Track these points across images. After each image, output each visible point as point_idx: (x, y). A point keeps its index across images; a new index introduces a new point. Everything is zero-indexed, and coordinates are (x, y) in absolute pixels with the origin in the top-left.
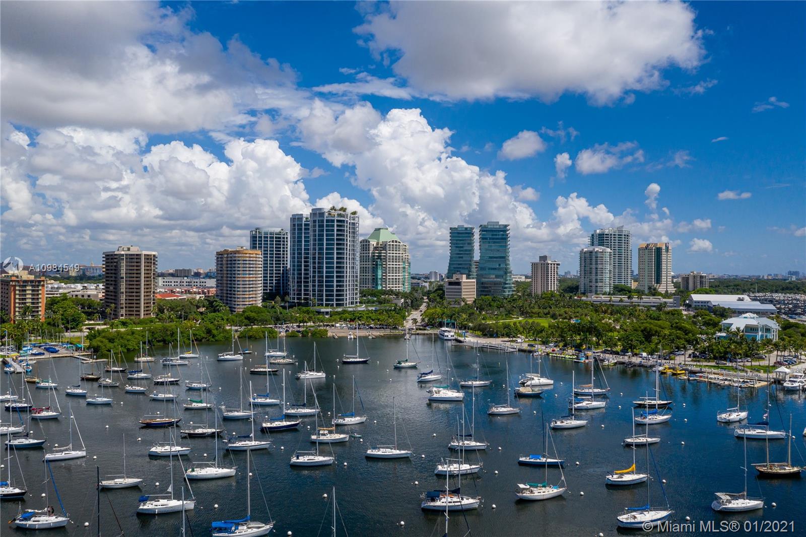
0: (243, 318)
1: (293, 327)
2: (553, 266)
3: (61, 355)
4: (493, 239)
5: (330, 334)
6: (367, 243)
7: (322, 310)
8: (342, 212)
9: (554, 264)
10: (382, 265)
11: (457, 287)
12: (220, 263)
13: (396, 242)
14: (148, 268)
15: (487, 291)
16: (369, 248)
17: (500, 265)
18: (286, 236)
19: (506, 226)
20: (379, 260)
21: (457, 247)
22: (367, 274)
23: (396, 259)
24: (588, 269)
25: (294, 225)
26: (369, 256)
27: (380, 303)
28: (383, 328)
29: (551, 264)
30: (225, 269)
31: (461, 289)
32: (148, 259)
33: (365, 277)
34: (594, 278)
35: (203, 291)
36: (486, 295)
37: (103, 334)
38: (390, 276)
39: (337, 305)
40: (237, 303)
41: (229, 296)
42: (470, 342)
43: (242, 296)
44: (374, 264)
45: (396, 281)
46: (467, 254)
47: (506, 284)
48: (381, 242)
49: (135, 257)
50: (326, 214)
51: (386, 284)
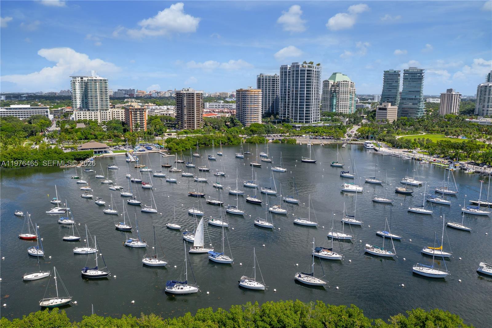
0: (249, 130)
1: (277, 137)
2: (456, 96)
3: (153, 152)
4: (413, 79)
5: (297, 142)
6: (328, 83)
7: (297, 125)
8: (310, 65)
9: (457, 95)
10: (336, 96)
11: (384, 111)
12: (238, 96)
13: (346, 81)
14: (198, 101)
15: (406, 114)
16: (328, 85)
17: (415, 96)
18: (278, 78)
19: (422, 70)
20: (334, 93)
21: (387, 84)
22: (327, 102)
23: (345, 93)
24: (482, 98)
25: (282, 72)
26: (328, 91)
27: (333, 121)
28: (331, 138)
29: (455, 95)
30: (241, 100)
31: (387, 113)
32: (198, 96)
33: (325, 104)
34: (486, 104)
35: (230, 111)
36: (405, 116)
37: (173, 141)
38: (341, 103)
39: (306, 122)
40: (247, 121)
41: (243, 116)
42: (382, 151)
43: (250, 117)
44: (331, 96)
45: (345, 106)
46: (395, 89)
47: (419, 109)
48: (336, 82)
49: (191, 94)
50: (301, 66)
51: (338, 108)
